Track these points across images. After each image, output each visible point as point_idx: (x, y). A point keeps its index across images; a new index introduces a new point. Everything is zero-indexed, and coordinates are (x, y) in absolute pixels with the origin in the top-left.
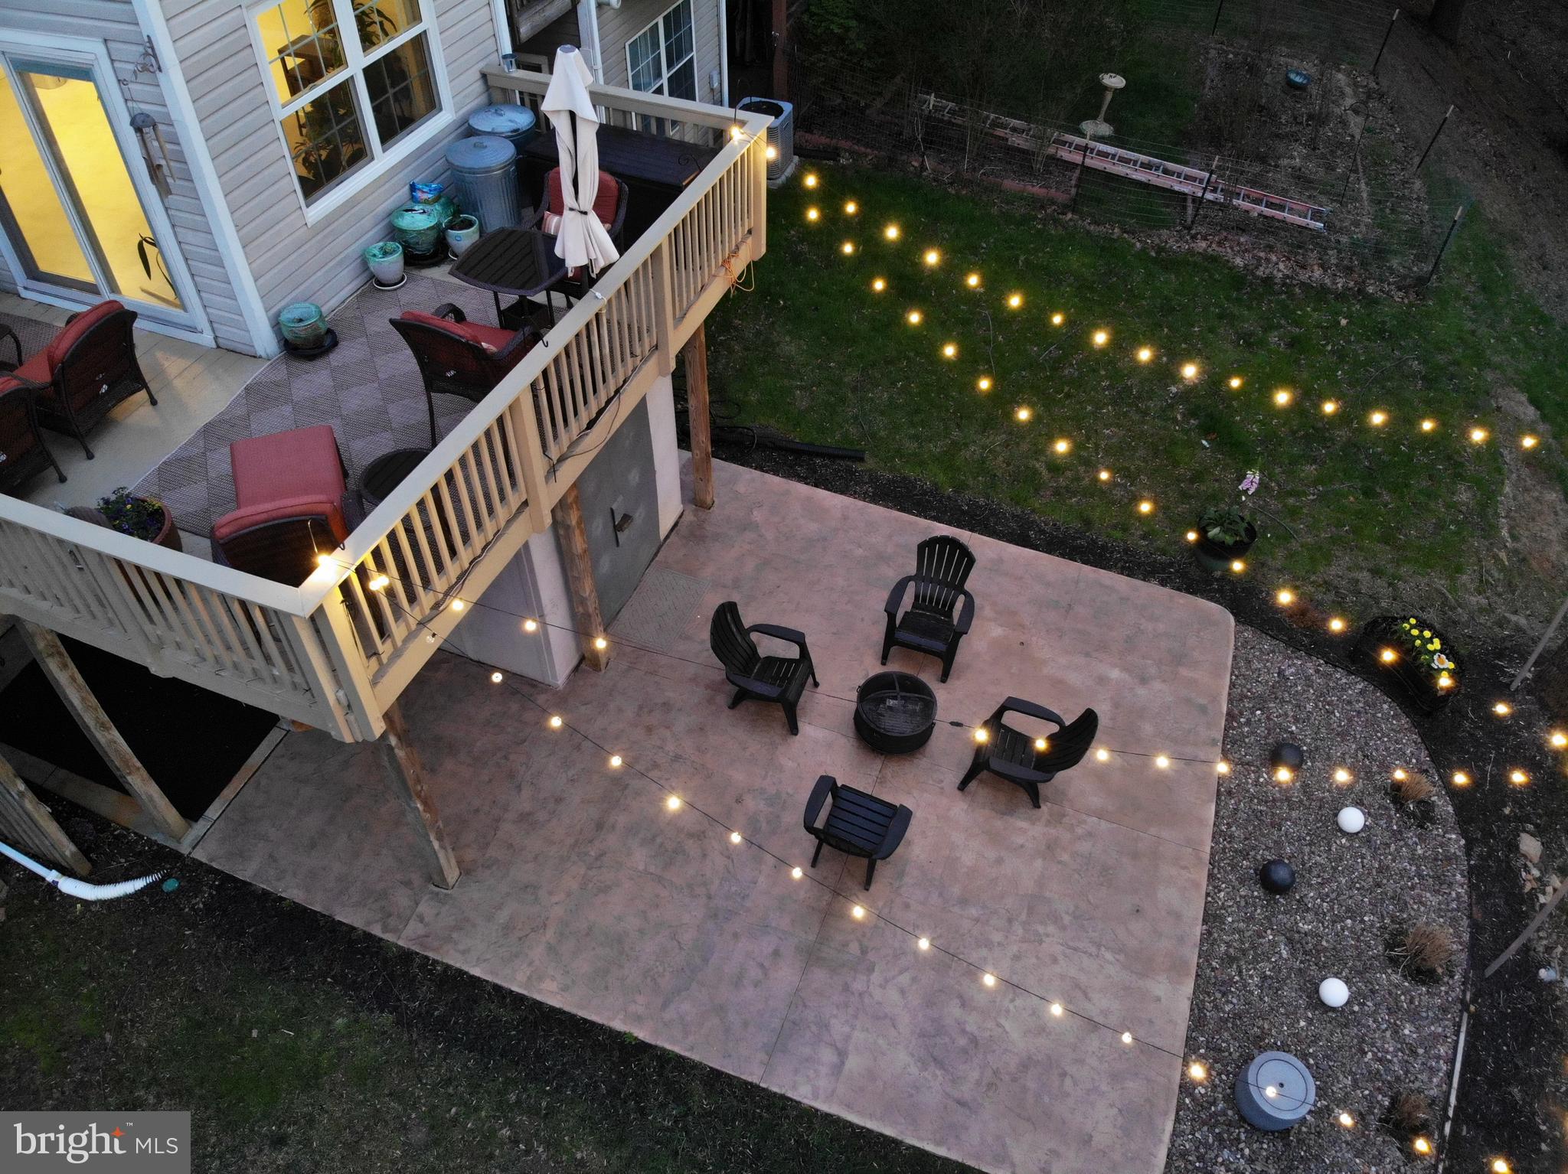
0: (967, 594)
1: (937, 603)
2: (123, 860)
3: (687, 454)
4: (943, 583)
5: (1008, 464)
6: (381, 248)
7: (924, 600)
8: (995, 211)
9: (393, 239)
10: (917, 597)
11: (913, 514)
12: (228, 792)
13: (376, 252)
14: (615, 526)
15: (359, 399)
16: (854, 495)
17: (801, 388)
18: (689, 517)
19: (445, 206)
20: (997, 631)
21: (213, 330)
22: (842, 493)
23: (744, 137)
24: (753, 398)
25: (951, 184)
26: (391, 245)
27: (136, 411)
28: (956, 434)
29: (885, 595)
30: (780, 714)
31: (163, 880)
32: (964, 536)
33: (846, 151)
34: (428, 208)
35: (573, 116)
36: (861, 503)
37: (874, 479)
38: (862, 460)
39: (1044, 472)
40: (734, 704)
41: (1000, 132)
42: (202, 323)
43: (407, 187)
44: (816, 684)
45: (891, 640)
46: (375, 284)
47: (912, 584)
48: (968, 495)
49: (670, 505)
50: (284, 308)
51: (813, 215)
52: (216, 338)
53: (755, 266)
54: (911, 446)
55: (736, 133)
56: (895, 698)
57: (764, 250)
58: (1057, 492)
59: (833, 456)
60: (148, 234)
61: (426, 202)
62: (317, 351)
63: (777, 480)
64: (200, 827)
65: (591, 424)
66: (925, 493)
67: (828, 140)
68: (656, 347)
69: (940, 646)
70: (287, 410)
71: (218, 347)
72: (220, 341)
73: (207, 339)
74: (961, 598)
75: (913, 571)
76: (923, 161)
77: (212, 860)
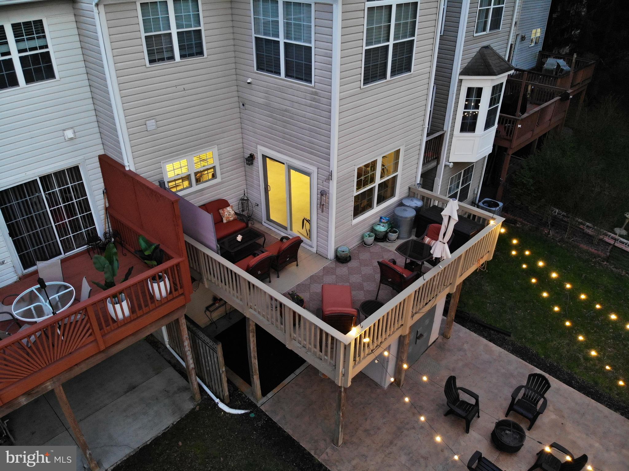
0: (545, 398)
1: (532, 399)
2: (239, 402)
3: (445, 318)
4: (536, 392)
5: (568, 352)
6: (369, 234)
7: (527, 396)
8: (575, 255)
9: (372, 232)
10: (524, 394)
11: (527, 362)
12: (275, 390)
13: (367, 235)
14: (417, 337)
15: (356, 279)
16: (504, 348)
17: (490, 303)
18: (440, 340)
19: (389, 225)
20: (553, 416)
21: (317, 248)
22: (500, 346)
23: (494, 224)
24: (471, 302)
25: (559, 242)
26: (372, 234)
27: (292, 268)
28: (549, 335)
29: (512, 390)
30: (464, 423)
31: (250, 413)
32: (547, 375)
33: (520, 222)
34: (384, 225)
35: (450, 217)
36: (506, 352)
37: (513, 344)
38: (510, 336)
39: (582, 360)
40: (446, 415)
41: (581, 226)
42: (315, 245)
43: (379, 218)
44: (479, 417)
45: (511, 408)
46: (363, 244)
47: (523, 389)
48: (550, 360)
49: (435, 334)
50: (339, 247)
51: (514, 253)
52: (317, 250)
53: (488, 263)
54: (530, 336)
55: (492, 222)
56: (510, 431)
57: (491, 258)
58: (586, 368)
59: (498, 332)
60: (309, 218)
61: (384, 223)
62: (345, 261)
63: (475, 335)
64: (265, 399)
65: (426, 304)
66: (533, 355)
67: (513, 217)
68: (451, 284)
69: (531, 416)
70: (334, 276)
71: (317, 253)
72: (317, 251)
73: (314, 250)
74: (542, 400)
75: (525, 383)
76: (550, 231)
77: (266, 411)
